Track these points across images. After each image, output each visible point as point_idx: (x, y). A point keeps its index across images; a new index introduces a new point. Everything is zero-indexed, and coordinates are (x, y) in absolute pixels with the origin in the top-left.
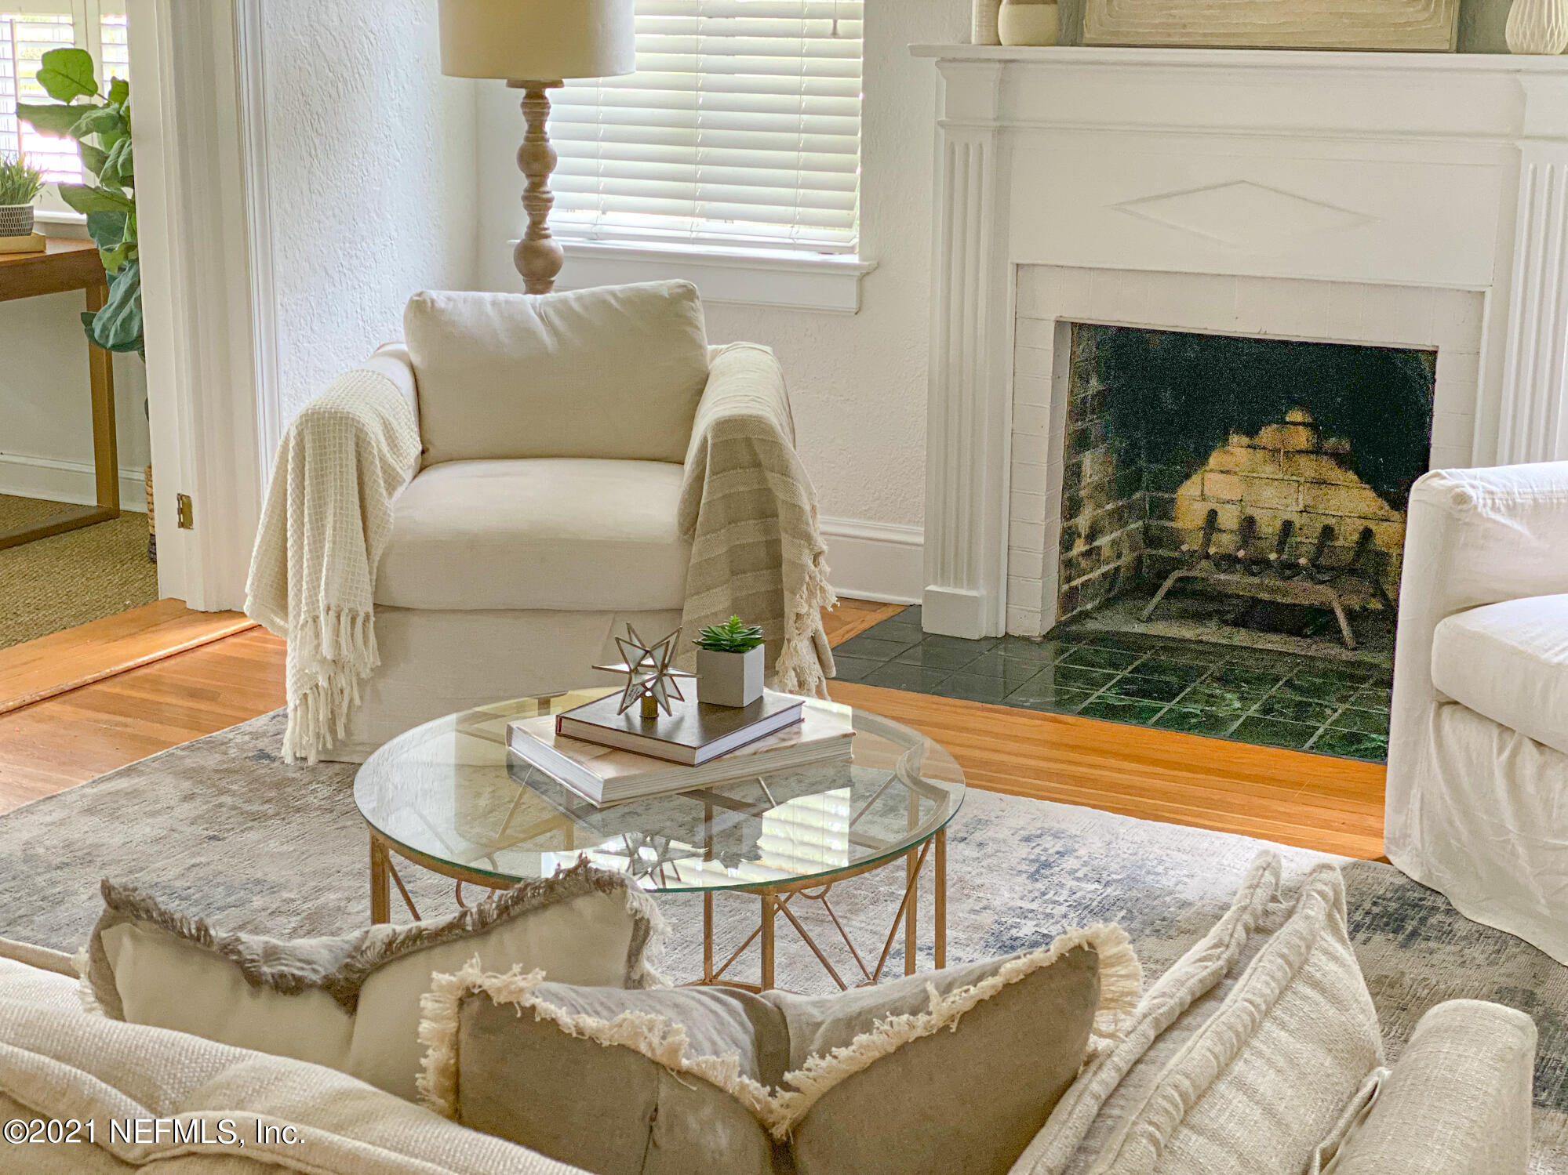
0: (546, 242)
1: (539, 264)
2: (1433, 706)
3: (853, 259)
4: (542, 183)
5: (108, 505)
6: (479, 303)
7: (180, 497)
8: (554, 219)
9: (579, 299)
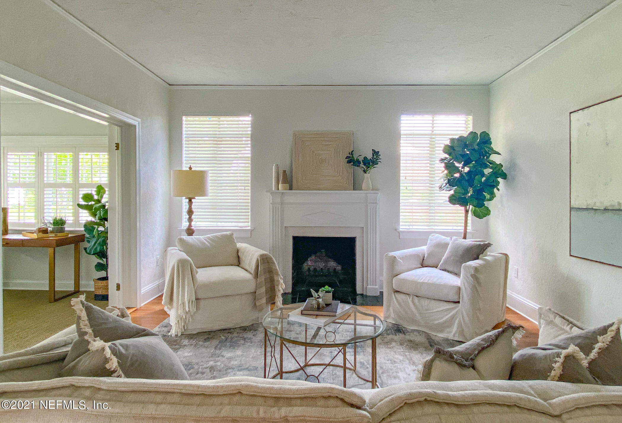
0: (192, 228)
1: (191, 232)
2: (393, 293)
3: (249, 228)
4: (191, 217)
5: (77, 289)
6: (192, 238)
7: (117, 284)
8: (193, 223)
9: (211, 236)
